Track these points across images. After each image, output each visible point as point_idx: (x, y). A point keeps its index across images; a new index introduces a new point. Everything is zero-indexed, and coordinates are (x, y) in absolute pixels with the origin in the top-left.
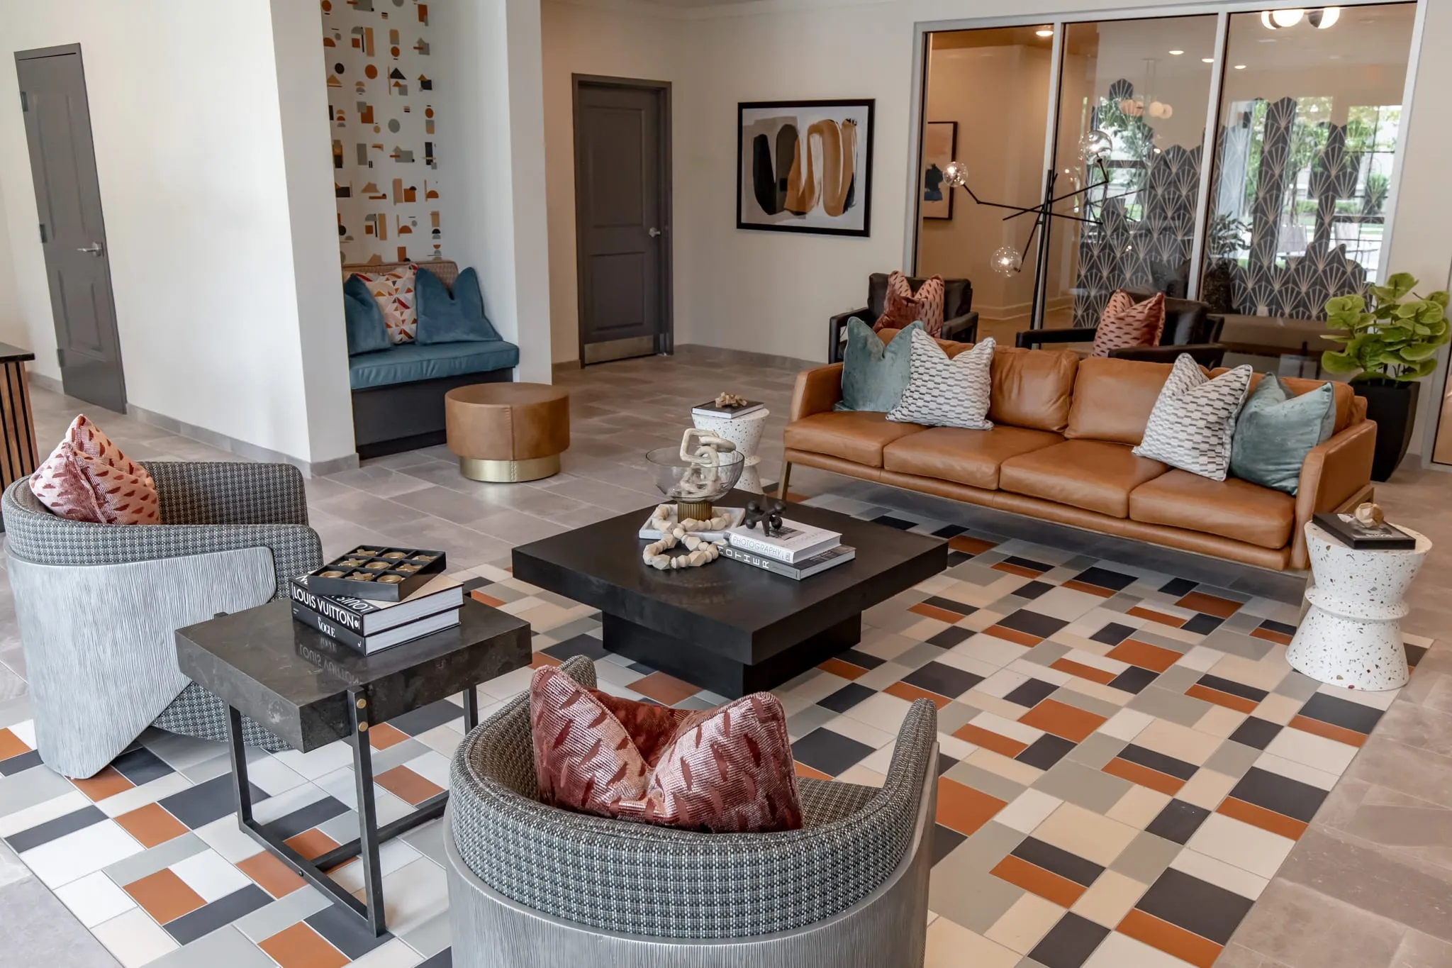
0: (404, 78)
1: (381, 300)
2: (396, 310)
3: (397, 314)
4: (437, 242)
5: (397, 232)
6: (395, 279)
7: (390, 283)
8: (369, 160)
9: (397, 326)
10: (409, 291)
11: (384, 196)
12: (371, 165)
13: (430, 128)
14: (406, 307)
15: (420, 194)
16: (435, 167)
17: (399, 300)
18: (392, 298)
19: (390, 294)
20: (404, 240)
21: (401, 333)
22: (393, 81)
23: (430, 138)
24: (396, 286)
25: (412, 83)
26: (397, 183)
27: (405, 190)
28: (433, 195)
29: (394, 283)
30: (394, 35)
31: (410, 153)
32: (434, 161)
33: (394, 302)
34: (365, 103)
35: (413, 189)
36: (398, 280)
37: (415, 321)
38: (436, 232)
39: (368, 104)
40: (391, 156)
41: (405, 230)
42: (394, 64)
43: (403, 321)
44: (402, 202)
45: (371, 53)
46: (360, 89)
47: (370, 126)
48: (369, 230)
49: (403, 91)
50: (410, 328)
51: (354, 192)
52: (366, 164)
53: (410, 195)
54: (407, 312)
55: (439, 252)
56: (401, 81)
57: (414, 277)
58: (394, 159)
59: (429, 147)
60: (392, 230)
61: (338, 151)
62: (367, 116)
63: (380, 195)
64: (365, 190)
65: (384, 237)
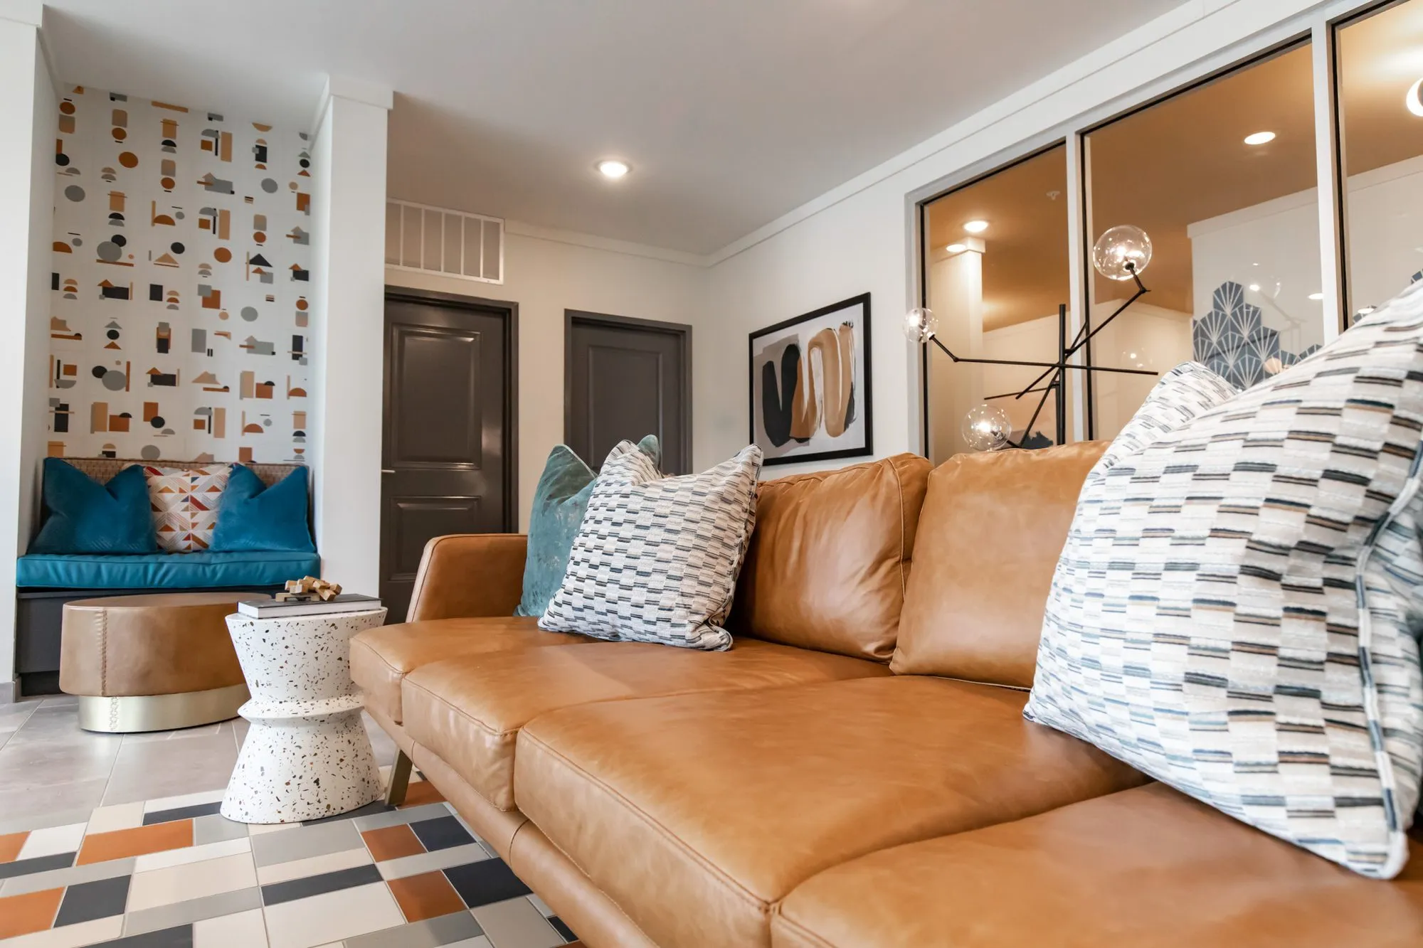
0: (269, 265)
1: (167, 497)
2: (186, 509)
3: (187, 515)
4: (299, 446)
5: (240, 430)
6: (196, 475)
7: (188, 479)
8: (208, 346)
9: (182, 529)
10: (214, 489)
11: (226, 389)
12: (210, 353)
13: (302, 320)
14: (201, 507)
15: (279, 391)
16: (305, 363)
17: (192, 498)
18: (185, 496)
19: (181, 491)
20: (250, 440)
21: (188, 538)
22: (254, 267)
23: (299, 331)
24: (195, 483)
25: (281, 271)
26: (246, 377)
27: (258, 385)
28: (299, 393)
29: (194, 479)
30: (260, 222)
31: (271, 345)
32: (304, 356)
33: (186, 500)
34: (209, 287)
35: (270, 384)
36: (202, 477)
37: (212, 526)
38: (299, 434)
39: (214, 288)
40: (242, 346)
41: (254, 429)
42: (255, 250)
43: (194, 525)
44: (252, 397)
45: (225, 235)
46: (205, 270)
47: (216, 312)
48: (199, 425)
49: (267, 278)
50: (204, 534)
51: (183, 380)
52: (204, 352)
53: (265, 390)
54: (202, 516)
55: (302, 457)
56: (264, 269)
57: (228, 475)
58: (245, 349)
59: (298, 342)
60: (233, 425)
61: (164, 334)
62: (212, 300)
63: (221, 387)
64: (198, 381)
65: (220, 434)
